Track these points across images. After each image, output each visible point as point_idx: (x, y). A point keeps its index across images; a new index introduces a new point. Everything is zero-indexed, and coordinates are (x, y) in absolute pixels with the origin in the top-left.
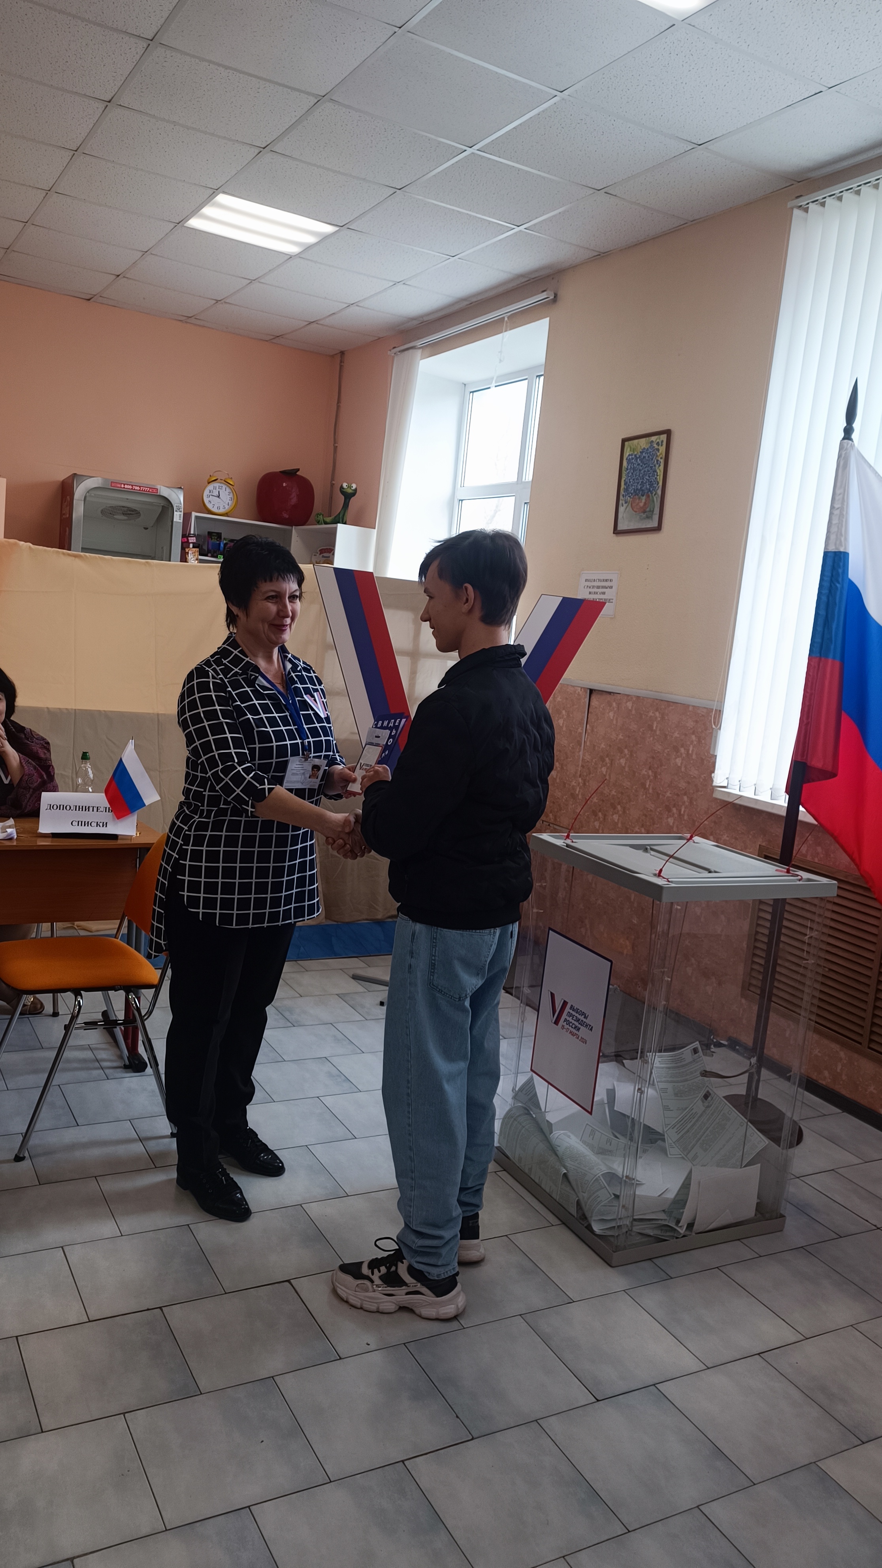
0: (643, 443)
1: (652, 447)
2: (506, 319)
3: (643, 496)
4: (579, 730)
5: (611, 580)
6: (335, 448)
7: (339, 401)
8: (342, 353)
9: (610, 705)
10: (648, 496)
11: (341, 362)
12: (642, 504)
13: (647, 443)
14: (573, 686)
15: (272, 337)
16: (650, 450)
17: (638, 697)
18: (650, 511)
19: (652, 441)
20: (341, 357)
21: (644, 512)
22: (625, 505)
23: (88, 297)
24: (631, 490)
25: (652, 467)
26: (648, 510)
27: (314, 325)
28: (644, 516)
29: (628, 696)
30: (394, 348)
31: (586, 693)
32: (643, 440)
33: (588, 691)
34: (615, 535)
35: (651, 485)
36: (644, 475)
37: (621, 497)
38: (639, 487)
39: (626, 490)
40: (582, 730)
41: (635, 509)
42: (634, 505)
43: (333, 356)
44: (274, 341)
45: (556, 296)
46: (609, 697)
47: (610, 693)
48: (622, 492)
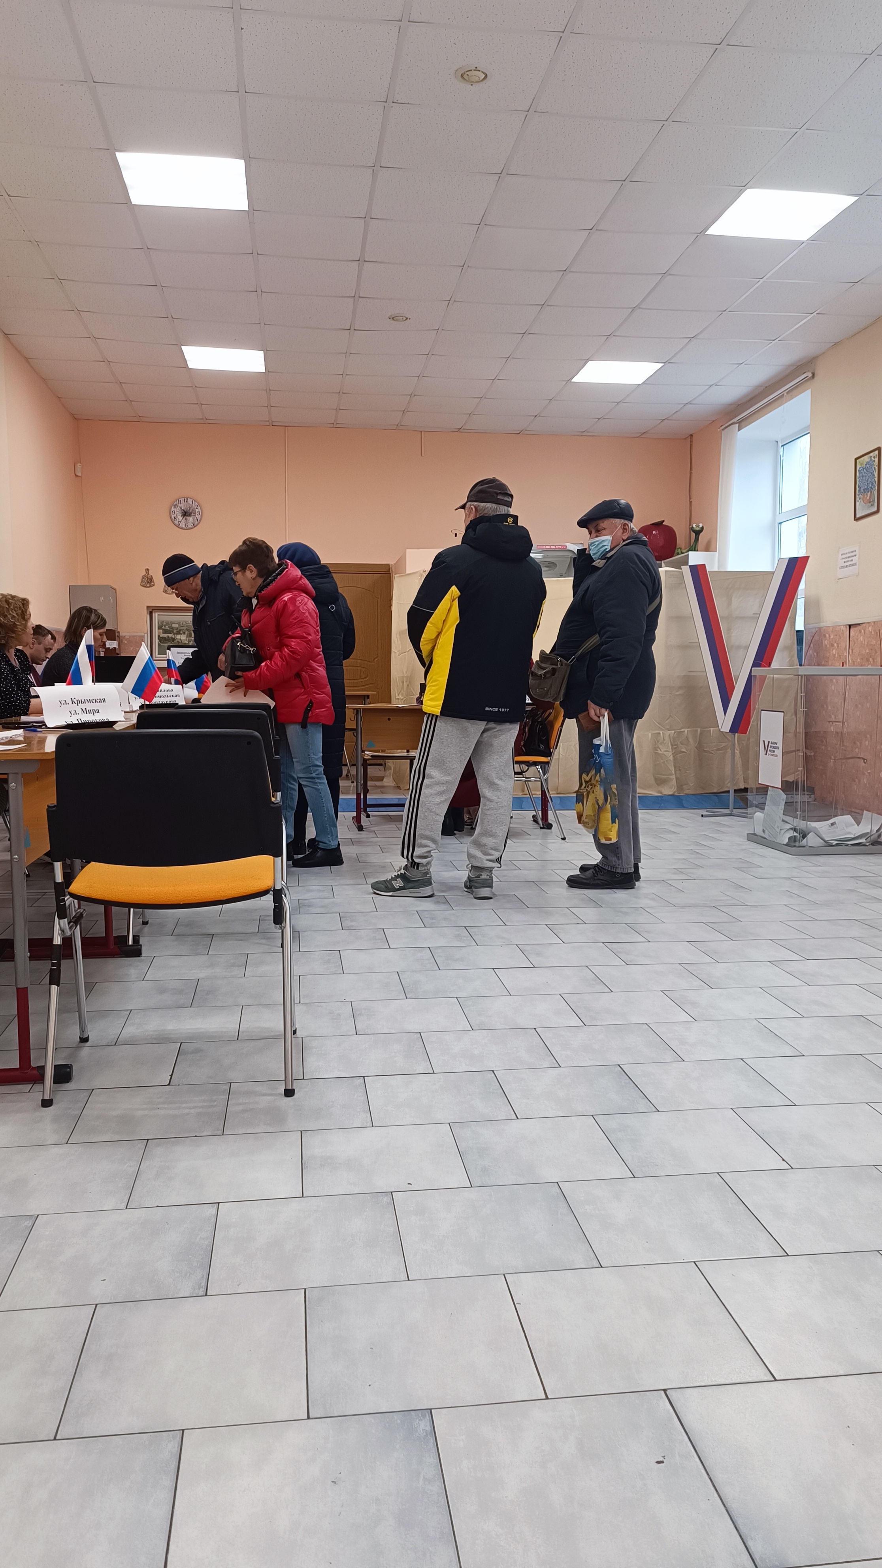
0: (866, 458)
1: (871, 460)
2: (785, 394)
3: (868, 492)
4: (845, 654)
5: (855, 551)
6: (691, 502)
7: (691, 469)
8: (691, 435)
9: (860, 632)
10: (871, 492)
11: (691, 442)
12: (868, 498)
13: (868, 458)
14: (839, 626)
15: (640, 434)
16: (870, 462)
17: (874, 622)
18: (872, 501)
19: (871, 456)
20: (691, 438)
21: (870, 502)
22: (859, 501)
23: (518, 432)
24: (862, 490)
25: (872, 473)
26: (871, 500)
27: (666, 421)
28: (870, 505)
29: (869, 623)
30: (722, 426)
31: (847, 628)
32: (866, 457)
33: (848, 627)
34: (855, 521)
35: (872, 484)
36: (868, 479)
37: (857, 496)
38: (866, 487)
39: (859, 491)
40: (846, 653)
41: (865, 502)
42: (864, 499)
43: (686, 439)
44: (642, 436)
45: (813, 374)
46: (859, 627)
47: (859, 624)
48: (857, 493)
